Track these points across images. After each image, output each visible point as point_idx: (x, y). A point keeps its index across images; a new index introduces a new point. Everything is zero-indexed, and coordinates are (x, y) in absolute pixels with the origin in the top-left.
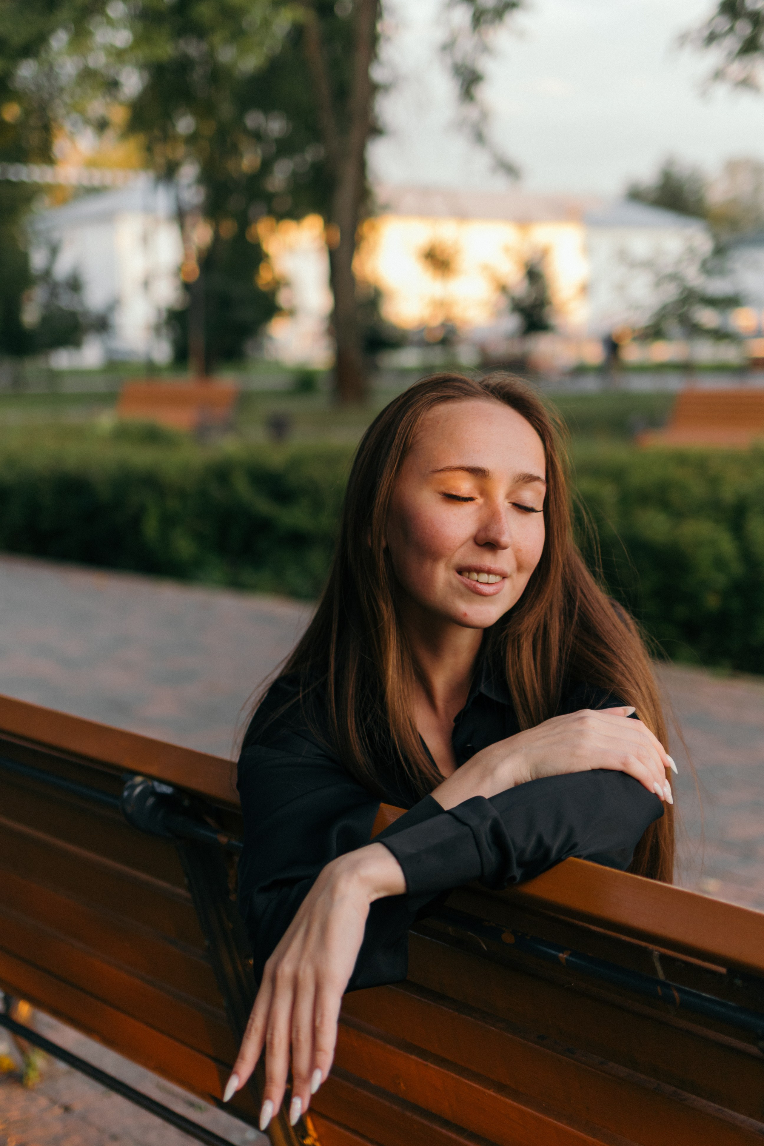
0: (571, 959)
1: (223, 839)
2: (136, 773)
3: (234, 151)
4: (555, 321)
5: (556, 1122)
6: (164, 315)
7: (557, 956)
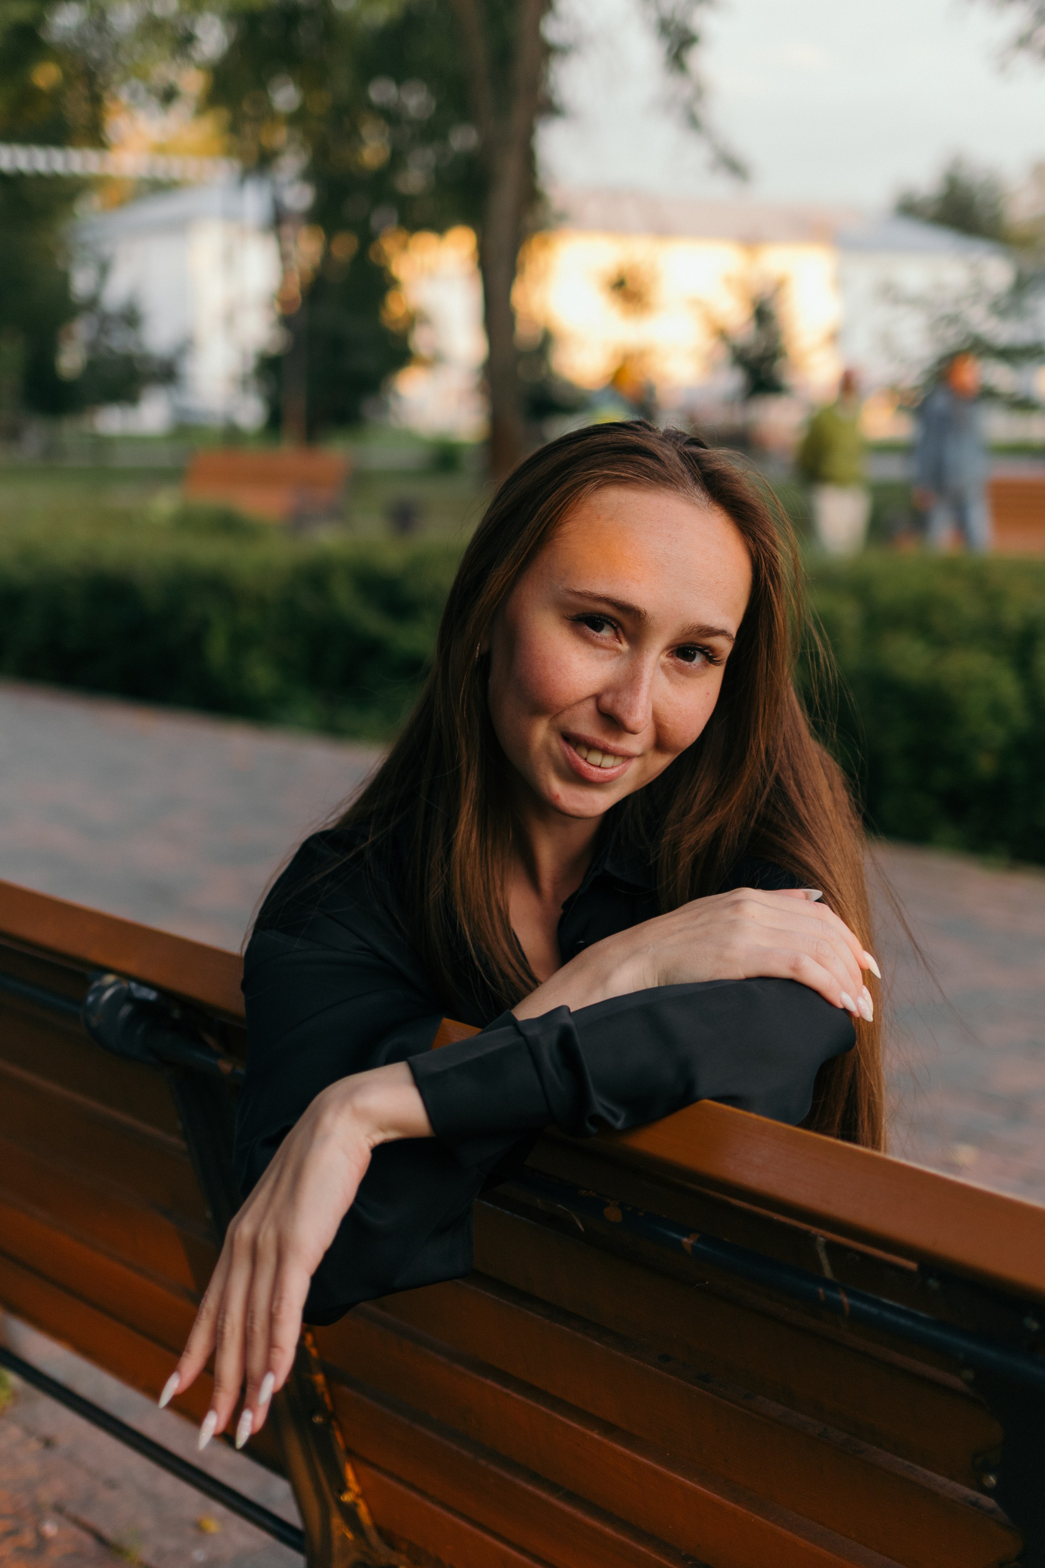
0: (699, 1245)
1: (225, 1066)
2: (107, 970)
3: (353, 136)
4: (790, 379)
5: (683, 1480)
6: (252, 364)
7: (680, 1242)
